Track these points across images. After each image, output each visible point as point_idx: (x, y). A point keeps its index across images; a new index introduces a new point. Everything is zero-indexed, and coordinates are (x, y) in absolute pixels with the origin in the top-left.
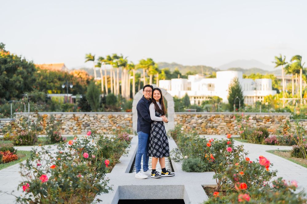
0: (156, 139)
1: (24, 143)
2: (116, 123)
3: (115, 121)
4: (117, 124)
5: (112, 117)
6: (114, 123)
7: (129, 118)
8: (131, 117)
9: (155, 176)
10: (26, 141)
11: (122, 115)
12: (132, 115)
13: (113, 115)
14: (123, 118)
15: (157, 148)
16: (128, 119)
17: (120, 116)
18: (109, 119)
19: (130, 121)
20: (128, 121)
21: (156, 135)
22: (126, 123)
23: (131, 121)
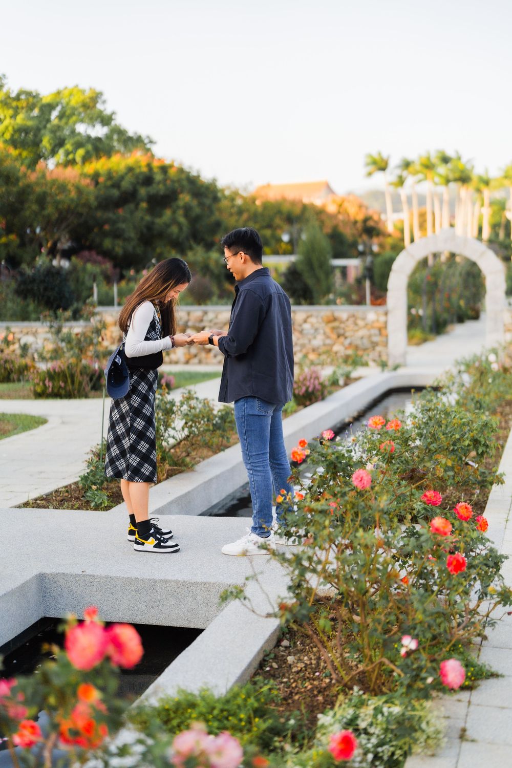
0: (138, 420)
1: (56, 390)
2: (343, 335)
3: (341, 331)
4: (346, 338)
5: (332, 318)
6: (339, 336)
7: (377, 321)
8: (382, 319)
9: (157, 546)
10: (60, 387)
11: (359, 314)
12: (386, 314)
13: (337, 314)
14: (361, 323)
15: (144, 451)
16: (377, 325)
17: (354, 316)
18: (323, 325)
19: (382, 329)
20: (377, 332)
21: (141, 406)
22: (370, 336)
23: (383, 332)
